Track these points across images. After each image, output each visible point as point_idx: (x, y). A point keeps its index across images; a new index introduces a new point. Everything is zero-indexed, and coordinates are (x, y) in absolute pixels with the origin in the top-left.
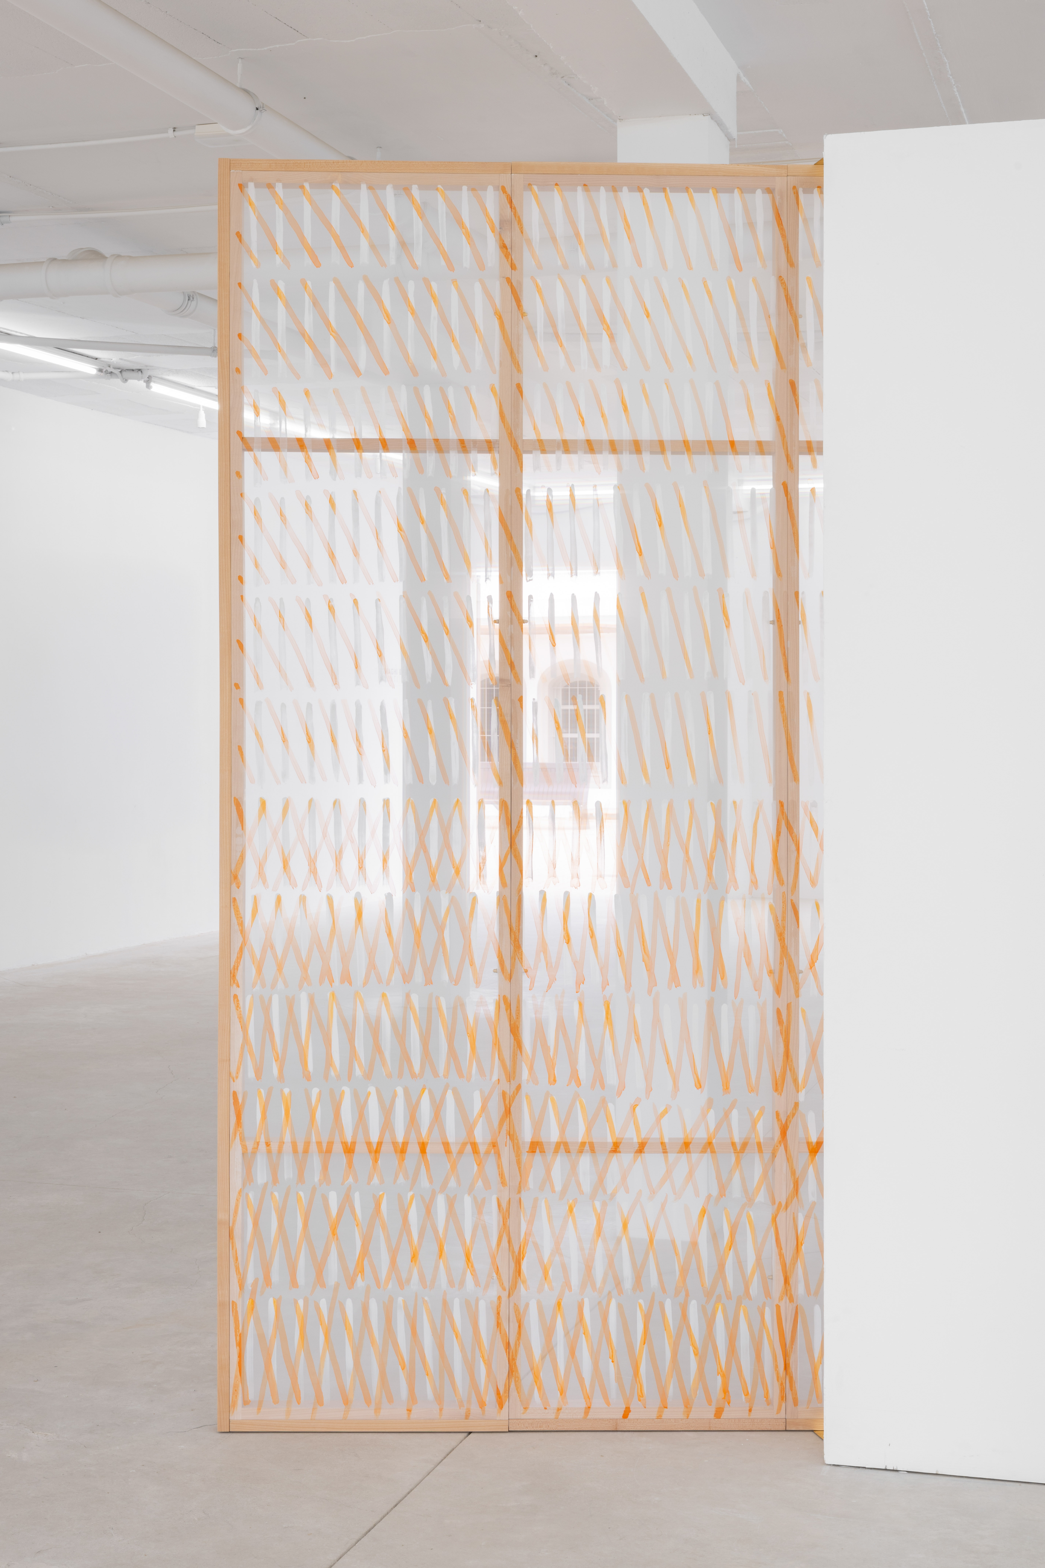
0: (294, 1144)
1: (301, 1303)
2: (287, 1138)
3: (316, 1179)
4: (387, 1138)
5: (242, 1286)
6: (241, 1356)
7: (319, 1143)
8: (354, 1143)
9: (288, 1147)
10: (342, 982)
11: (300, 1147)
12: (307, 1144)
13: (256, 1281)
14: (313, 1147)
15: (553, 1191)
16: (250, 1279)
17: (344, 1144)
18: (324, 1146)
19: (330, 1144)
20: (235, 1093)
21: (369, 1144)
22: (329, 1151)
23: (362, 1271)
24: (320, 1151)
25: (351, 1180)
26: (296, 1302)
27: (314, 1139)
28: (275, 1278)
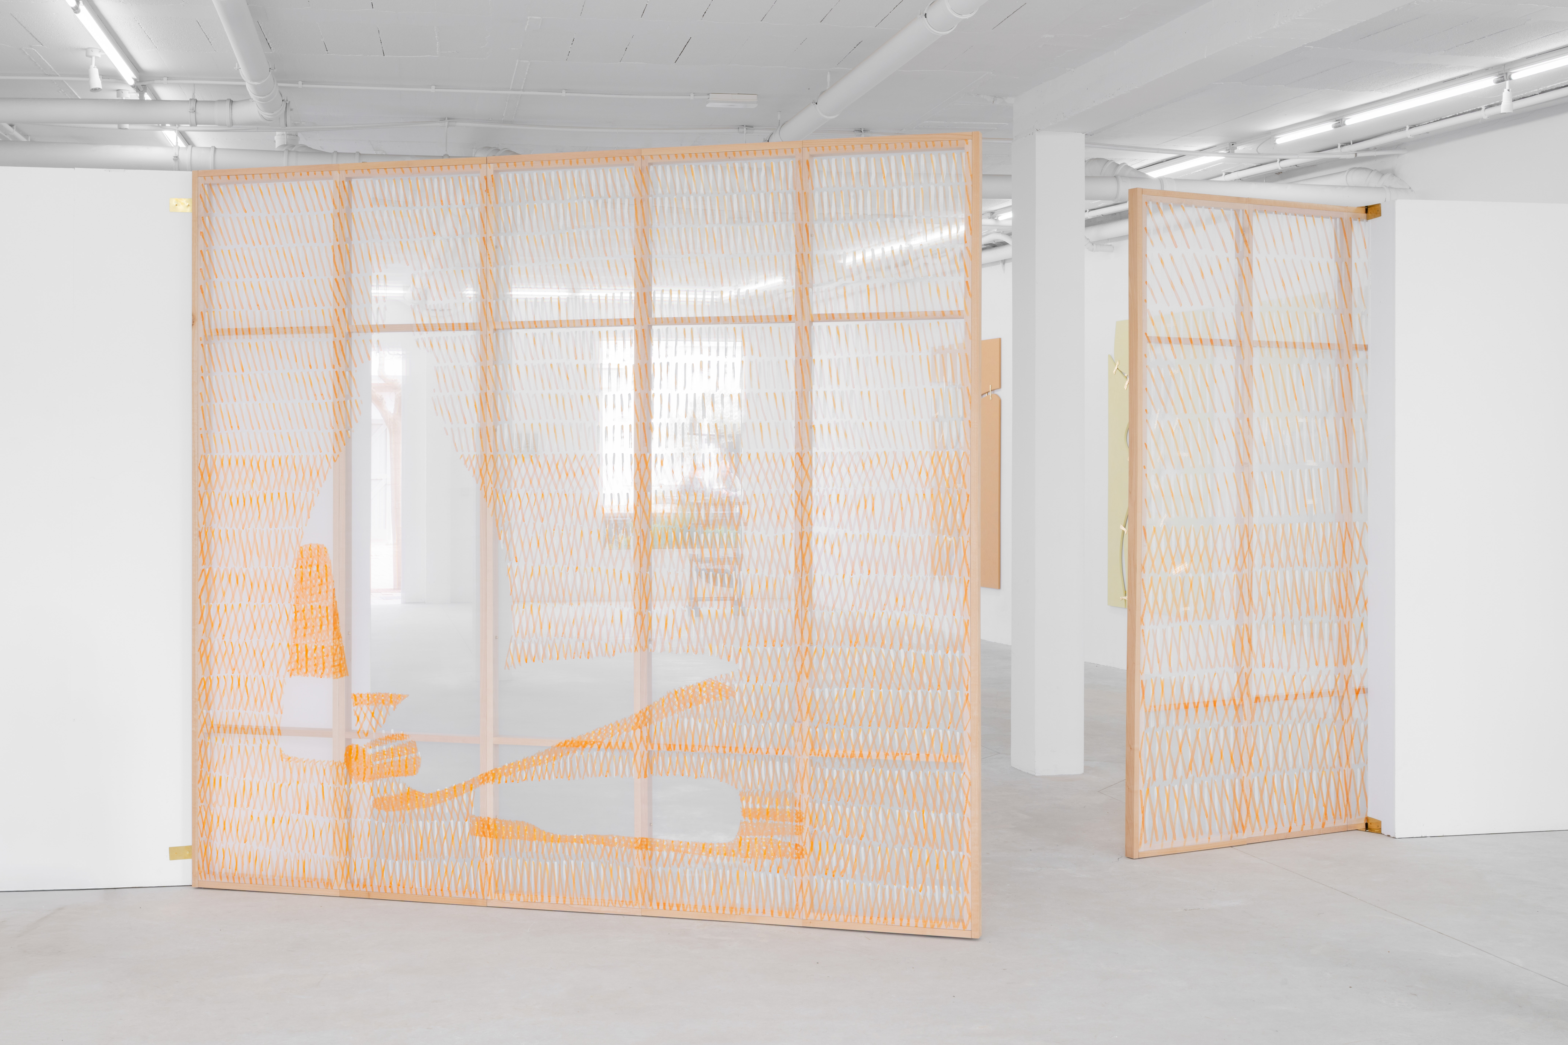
0: (1165, 706)
1: (1167, 788)
2: (1163, 704)
3: (1174, 723)
4: (1201, 700)
5: (1144, 782)
6: (1143, 818)
7: (1175, 705)
8: (1188, 703)
9: (1163, 708)
10: (1184, 621)
11: (1168, 708)
12: (1170, 705)
13: (1150, 778)
14: (1173, 707)
15: (1264, 721)
16: (1147, 778)
17: (1185, 704)
18: (1177, 705)
19: (1179, 704)
20: (1142, 681)
21: (1194, 703)
22: (1179, 708)
23: (1191, 769)
24: (1175, 708)
25: (1187, 722)
26: (1165, 787)
27: (1173, 703)
28: (1157, 776)
